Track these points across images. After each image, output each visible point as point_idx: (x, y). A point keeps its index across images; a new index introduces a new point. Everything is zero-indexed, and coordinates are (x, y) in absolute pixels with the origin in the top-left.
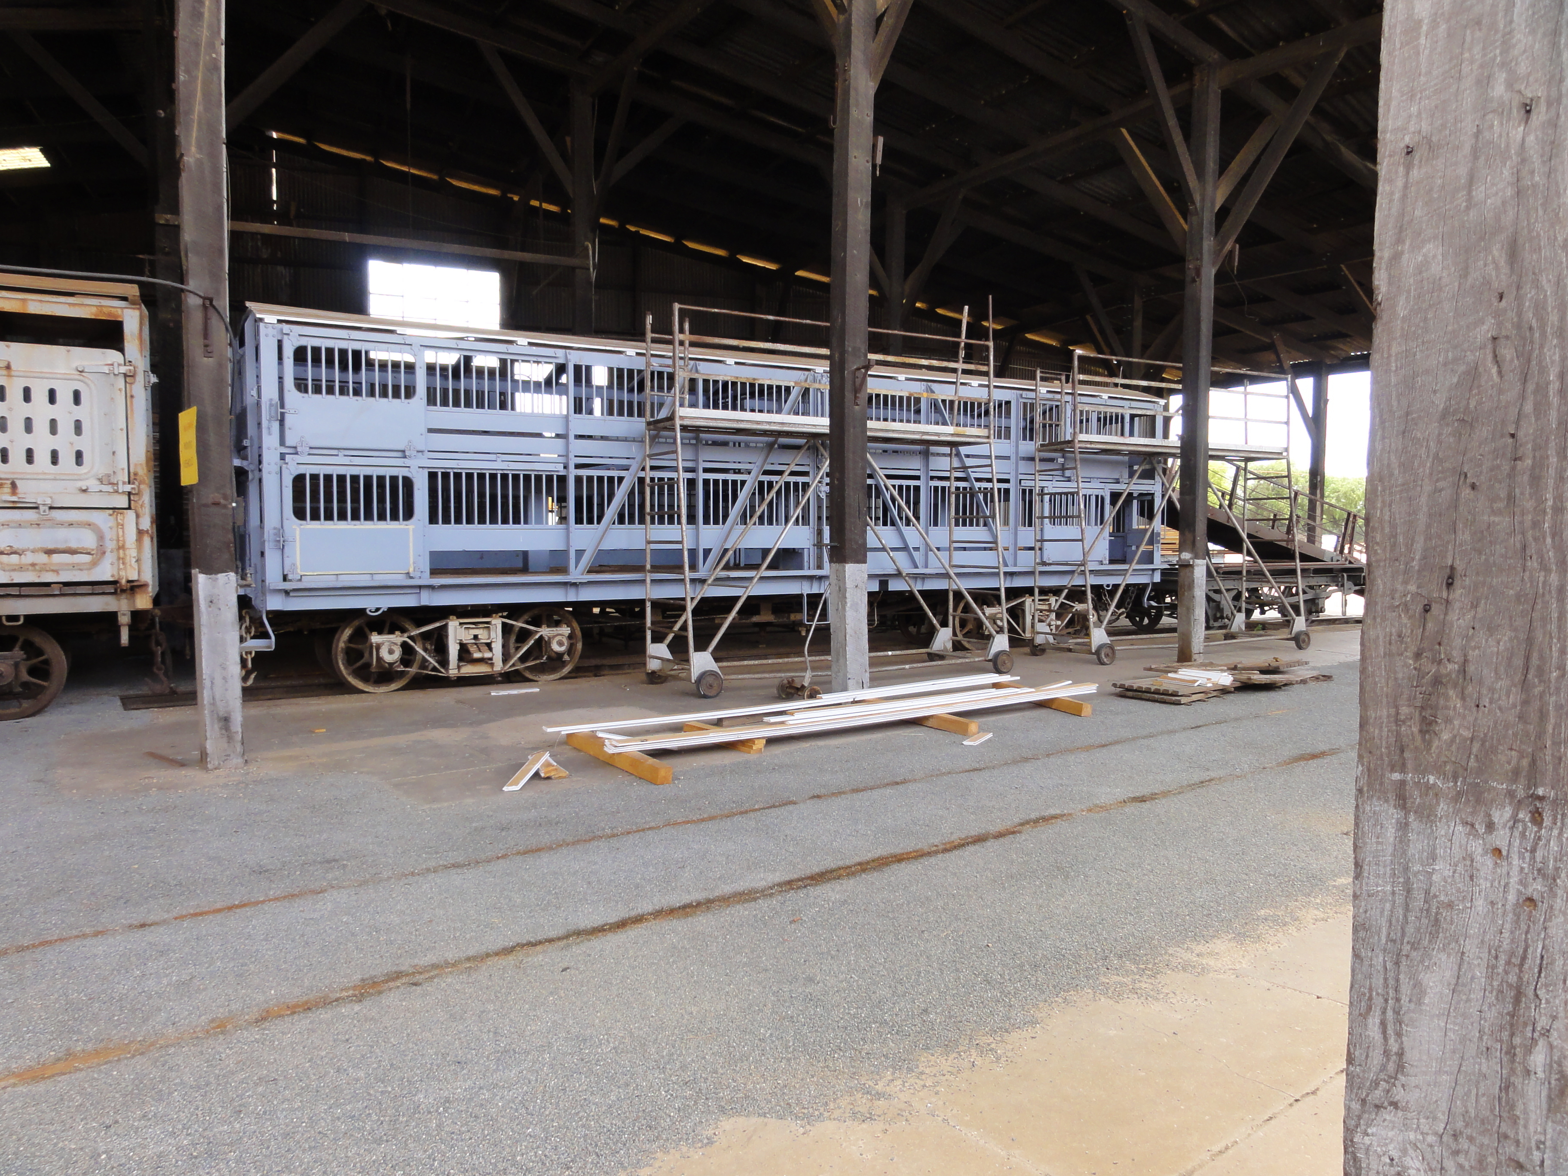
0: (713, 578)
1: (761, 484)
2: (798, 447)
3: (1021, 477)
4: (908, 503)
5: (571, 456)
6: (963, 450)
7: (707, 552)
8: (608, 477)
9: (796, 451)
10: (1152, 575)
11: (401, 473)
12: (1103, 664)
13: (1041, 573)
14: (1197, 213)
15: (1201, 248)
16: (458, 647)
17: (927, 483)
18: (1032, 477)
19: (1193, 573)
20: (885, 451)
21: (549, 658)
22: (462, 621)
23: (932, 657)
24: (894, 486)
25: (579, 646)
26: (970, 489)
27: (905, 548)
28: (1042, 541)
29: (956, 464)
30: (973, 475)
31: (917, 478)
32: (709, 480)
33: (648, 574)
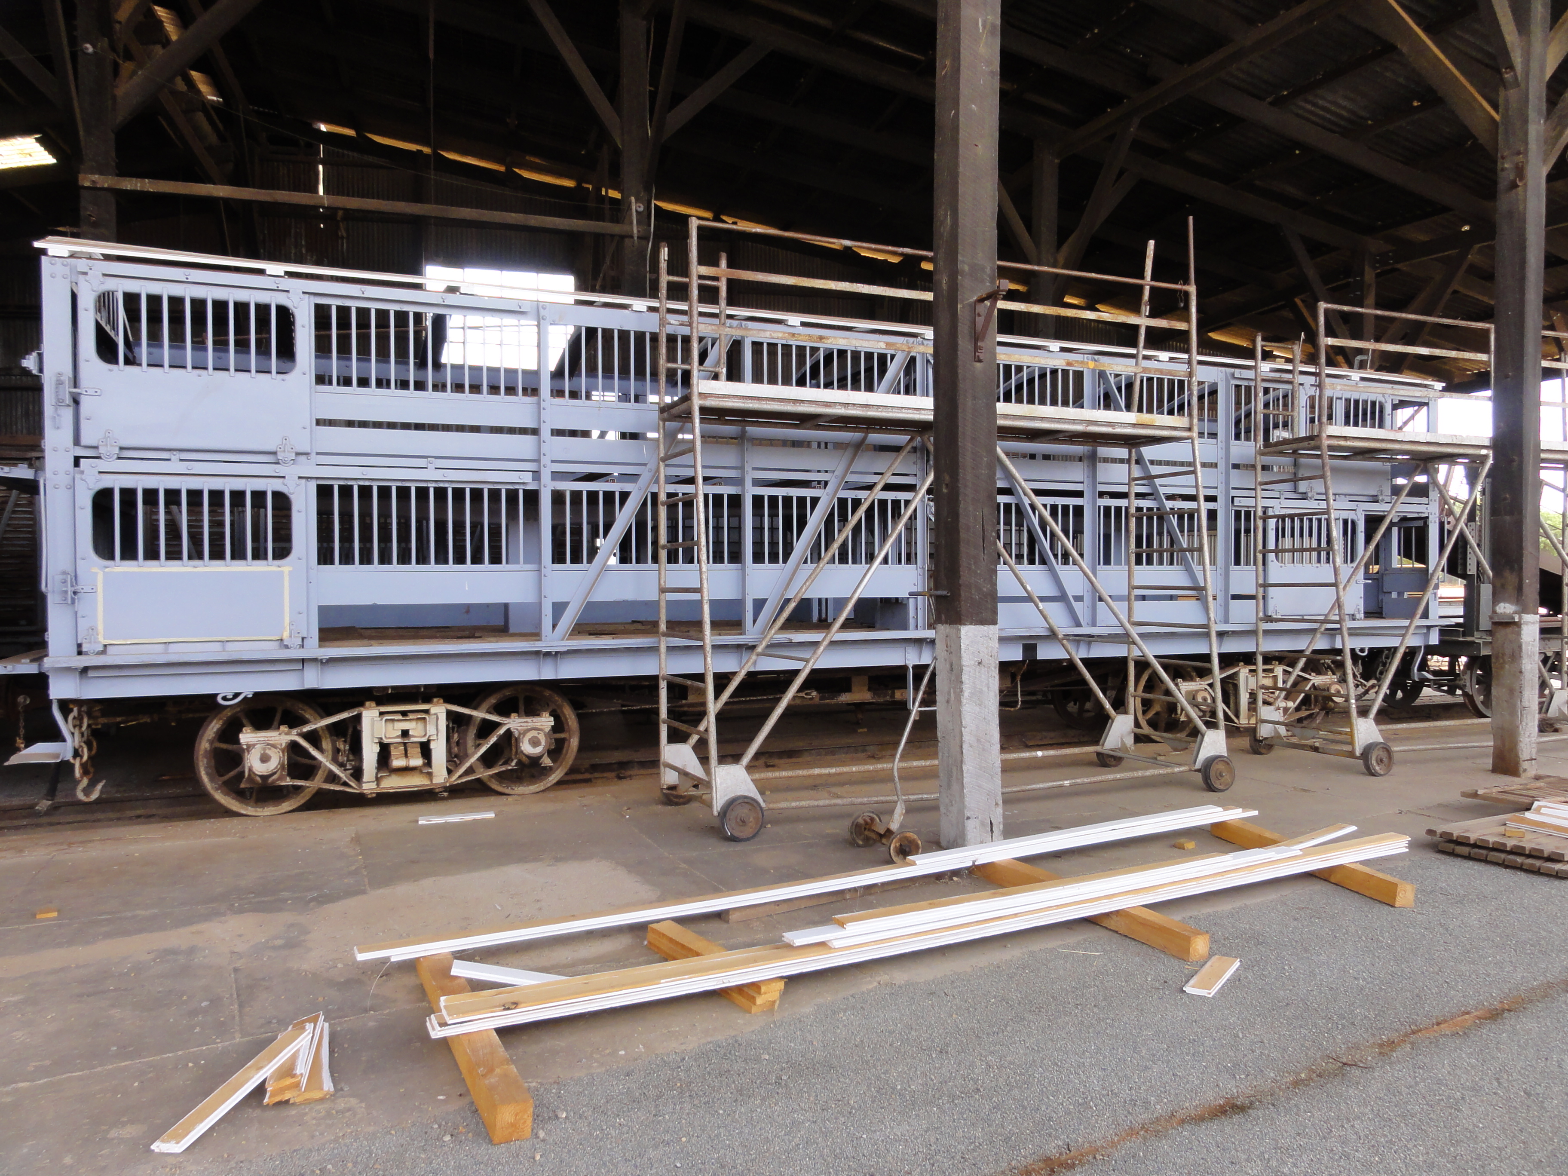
0: (764, 644)
1: (843, 502)
2: (897, 449)
3: (1234, 493)
4: (1066, 532)
5: (545, 460)
6: (1149, 451)
7: (759, 604)
8: (605, 493)
9: (894, 454)
10: (1427, 635)
11: (269, 486)
12: (1373, 774)
13: (1266, 632)
14: (1516, 83)
15: (1526, 133)
16: (377, 749)
17: (1094, 502)
18: (1252, 493)
19: (1519, 634)
20: (1033, 456)
21: (520, 763)
22: (384, 709)
23: (1106, 761)
24: (1045, 506)
25: (574, 742)
26: (1158, 509)
27: (1062, 597)
28: (1266, 586)
29: (1137, 472)
30: (1162, 491)
31: (1079, 494)
32: (762, 497)
33: (663, 639)
